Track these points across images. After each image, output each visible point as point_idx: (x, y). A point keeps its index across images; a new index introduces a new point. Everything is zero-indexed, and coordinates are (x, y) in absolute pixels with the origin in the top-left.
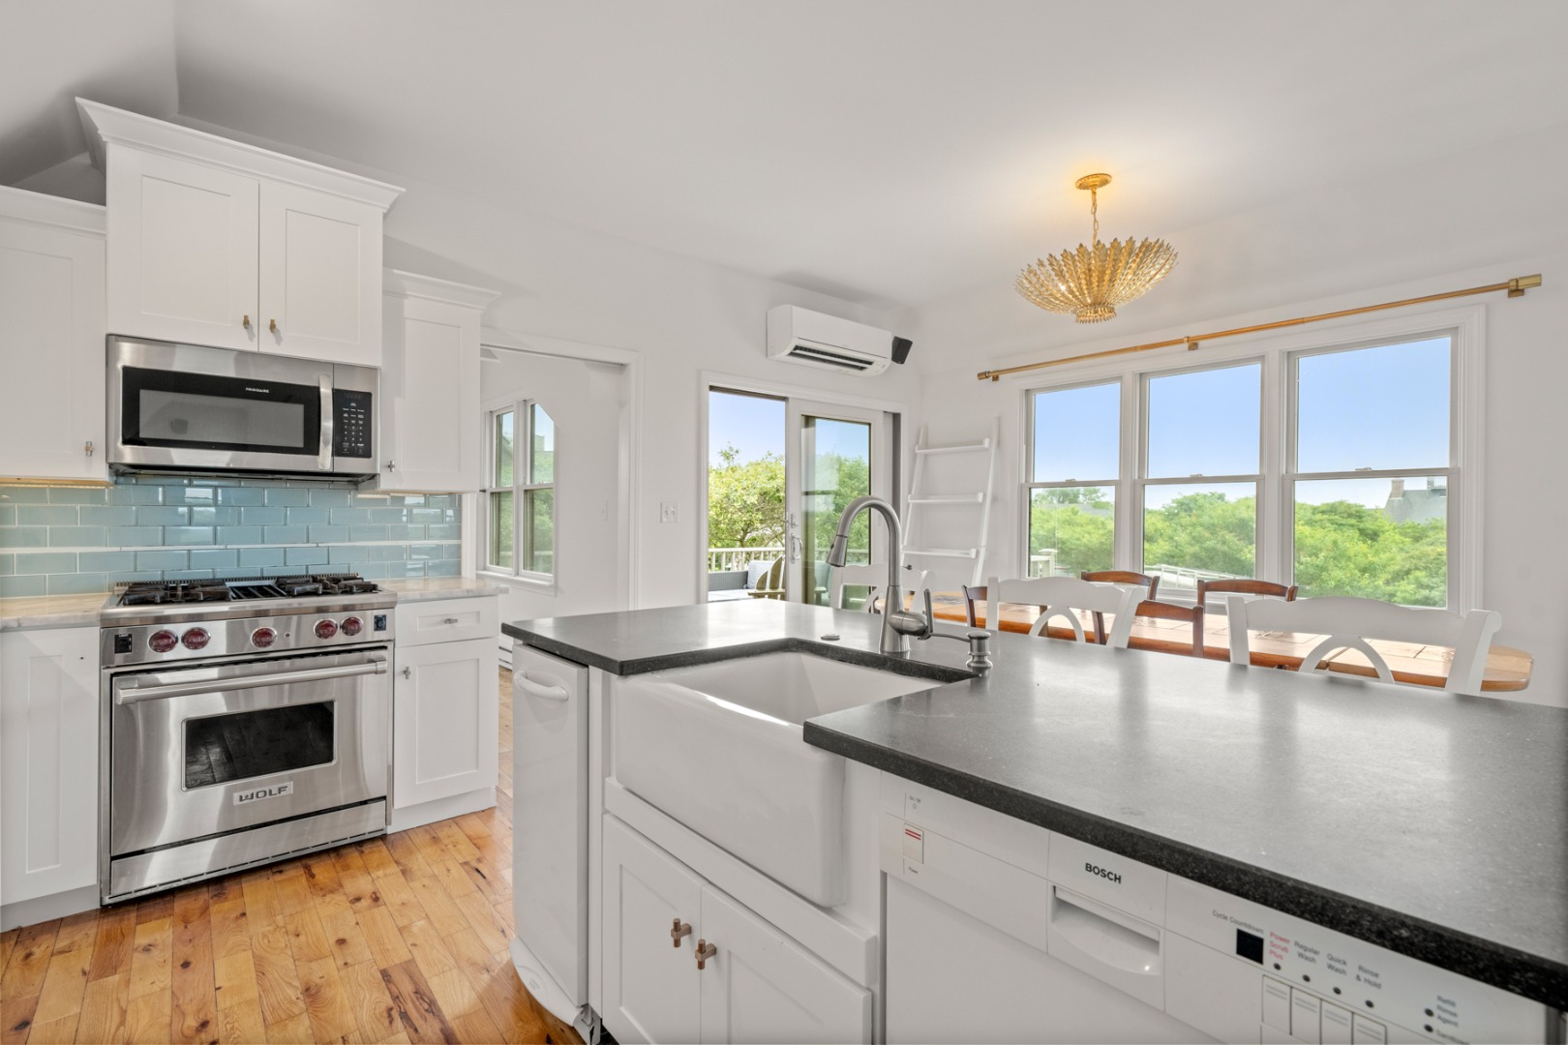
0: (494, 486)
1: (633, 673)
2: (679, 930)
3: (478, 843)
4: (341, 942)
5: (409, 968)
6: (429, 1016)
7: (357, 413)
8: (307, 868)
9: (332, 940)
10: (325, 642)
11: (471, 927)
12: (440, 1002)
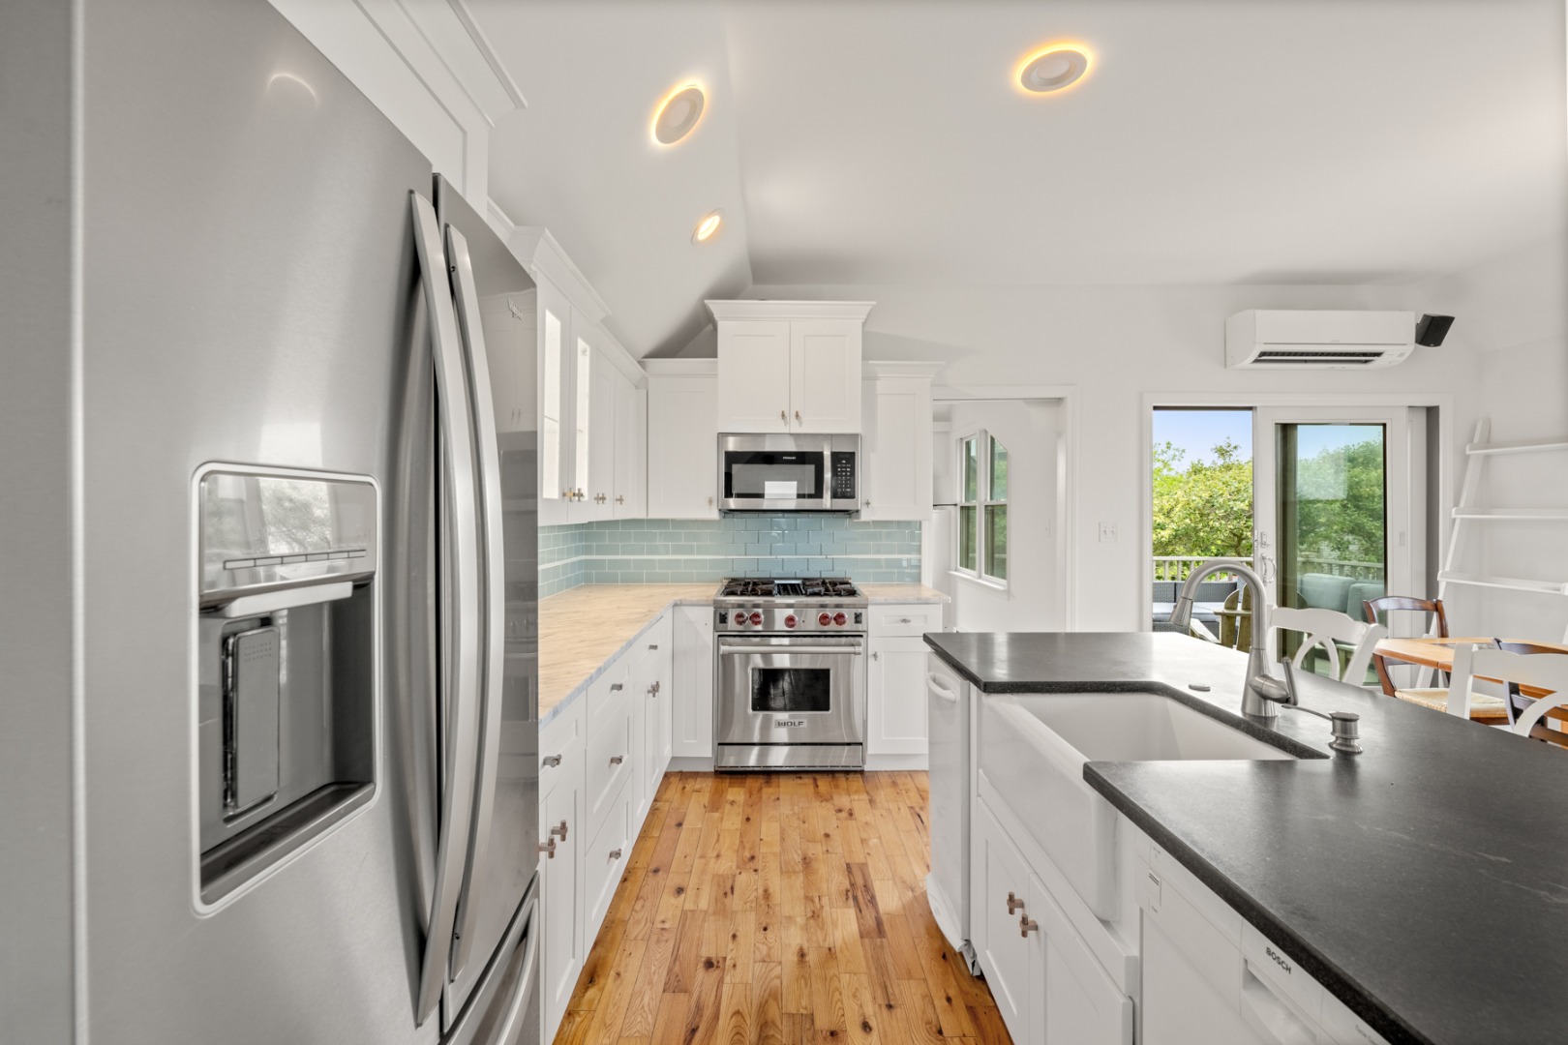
0: (964, 501)
1: (994, 692)
2: (1013, 903)
3: (923, 795)
4: (827, 836)
5: (863, 867)
6: (870, 905)
7: (846, 468)
8: (815, 780)
9: (822, 832)
10: (826, 628)
11: (906, 855)
12: (878, 899)
